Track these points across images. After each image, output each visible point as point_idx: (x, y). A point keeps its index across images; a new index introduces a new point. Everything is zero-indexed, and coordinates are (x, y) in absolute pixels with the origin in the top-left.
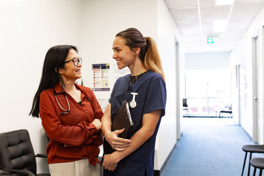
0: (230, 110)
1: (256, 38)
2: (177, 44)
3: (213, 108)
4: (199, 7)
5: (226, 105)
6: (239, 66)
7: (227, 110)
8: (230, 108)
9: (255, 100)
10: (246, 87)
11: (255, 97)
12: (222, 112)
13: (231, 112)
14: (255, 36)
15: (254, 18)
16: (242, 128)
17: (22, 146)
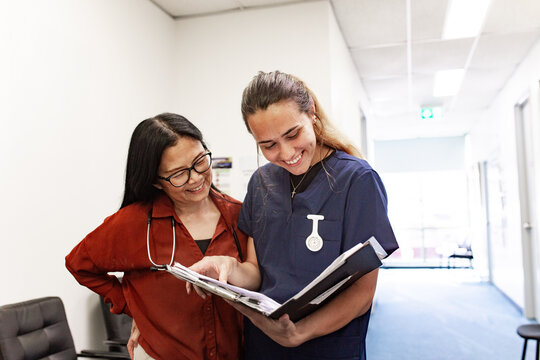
0: (469, 254)
1: (522, 107)
2: (363, 119)
3: (434, 249)
4: (409, 44)
5: (461, 244)
6: (485, 163)
7: (463, 252)
8: (469, 250)
9: (525, 232)
10: (503, 205)
11: (526, 225)
12: (454, 256)
13: (471, 257)
14: (521, 102)
15: (518, 65)
16: (498, 289)
17: (49, 333)
